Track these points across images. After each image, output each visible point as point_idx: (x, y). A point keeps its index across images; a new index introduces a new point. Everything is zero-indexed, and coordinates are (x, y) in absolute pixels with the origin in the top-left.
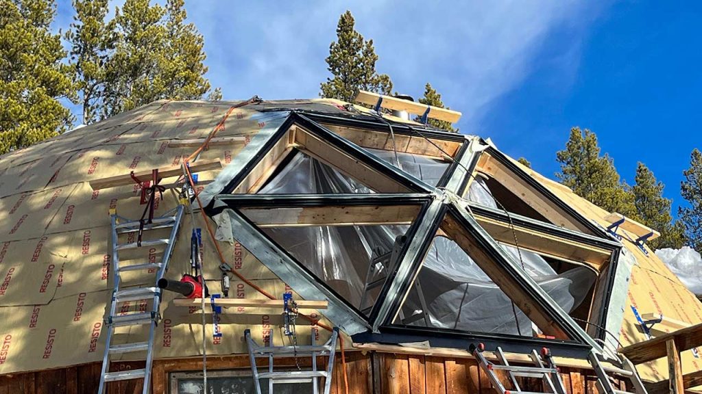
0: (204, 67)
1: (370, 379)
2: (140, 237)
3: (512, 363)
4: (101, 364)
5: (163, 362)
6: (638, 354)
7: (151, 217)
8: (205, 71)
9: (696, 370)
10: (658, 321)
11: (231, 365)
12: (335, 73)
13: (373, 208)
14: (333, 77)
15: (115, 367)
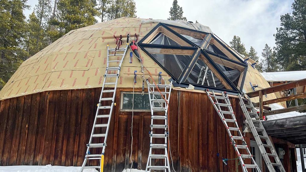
0: (136, 11)
1: (177, 97)
2: (115, 53)
3: (216, 95)
4: (102, 88)
5: (120, 88)
6: (250, 95)
7: (119, 47)
8: (136, 12)
9: (266, 100)
10: (257, 87)
11: (139, 91)
12: (172, 16)
13: (181, 50)
14: (171, 17)
15: (105, 89)
